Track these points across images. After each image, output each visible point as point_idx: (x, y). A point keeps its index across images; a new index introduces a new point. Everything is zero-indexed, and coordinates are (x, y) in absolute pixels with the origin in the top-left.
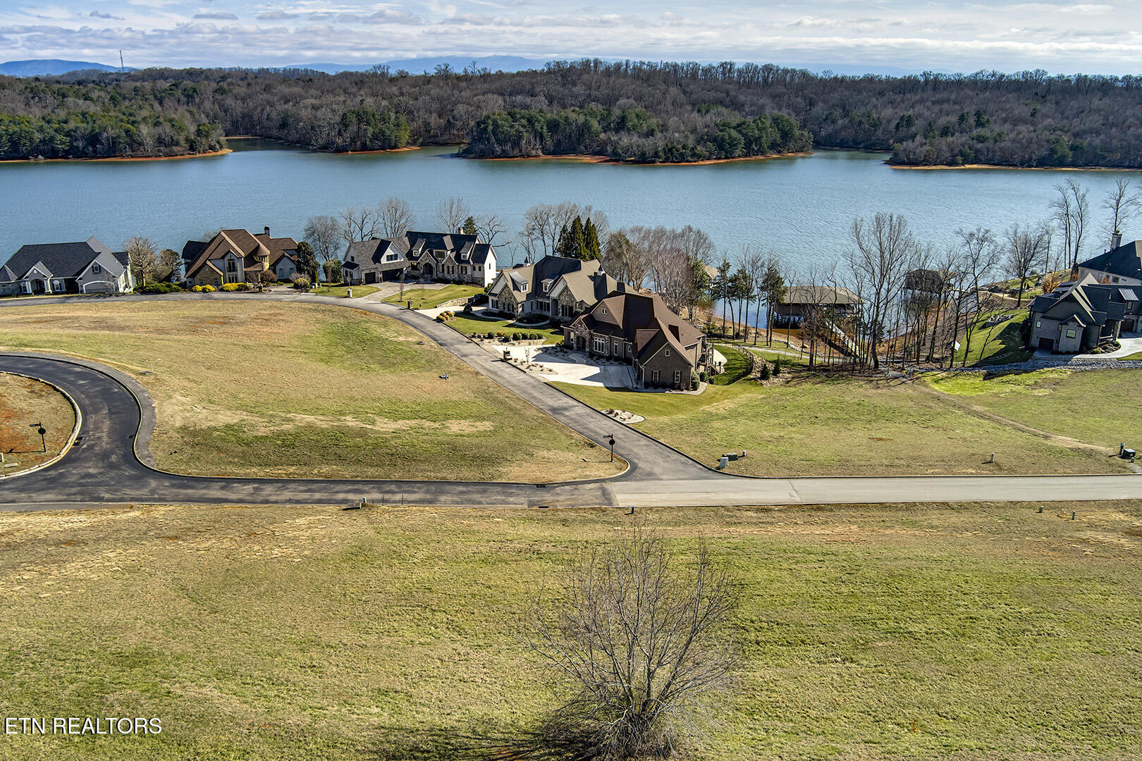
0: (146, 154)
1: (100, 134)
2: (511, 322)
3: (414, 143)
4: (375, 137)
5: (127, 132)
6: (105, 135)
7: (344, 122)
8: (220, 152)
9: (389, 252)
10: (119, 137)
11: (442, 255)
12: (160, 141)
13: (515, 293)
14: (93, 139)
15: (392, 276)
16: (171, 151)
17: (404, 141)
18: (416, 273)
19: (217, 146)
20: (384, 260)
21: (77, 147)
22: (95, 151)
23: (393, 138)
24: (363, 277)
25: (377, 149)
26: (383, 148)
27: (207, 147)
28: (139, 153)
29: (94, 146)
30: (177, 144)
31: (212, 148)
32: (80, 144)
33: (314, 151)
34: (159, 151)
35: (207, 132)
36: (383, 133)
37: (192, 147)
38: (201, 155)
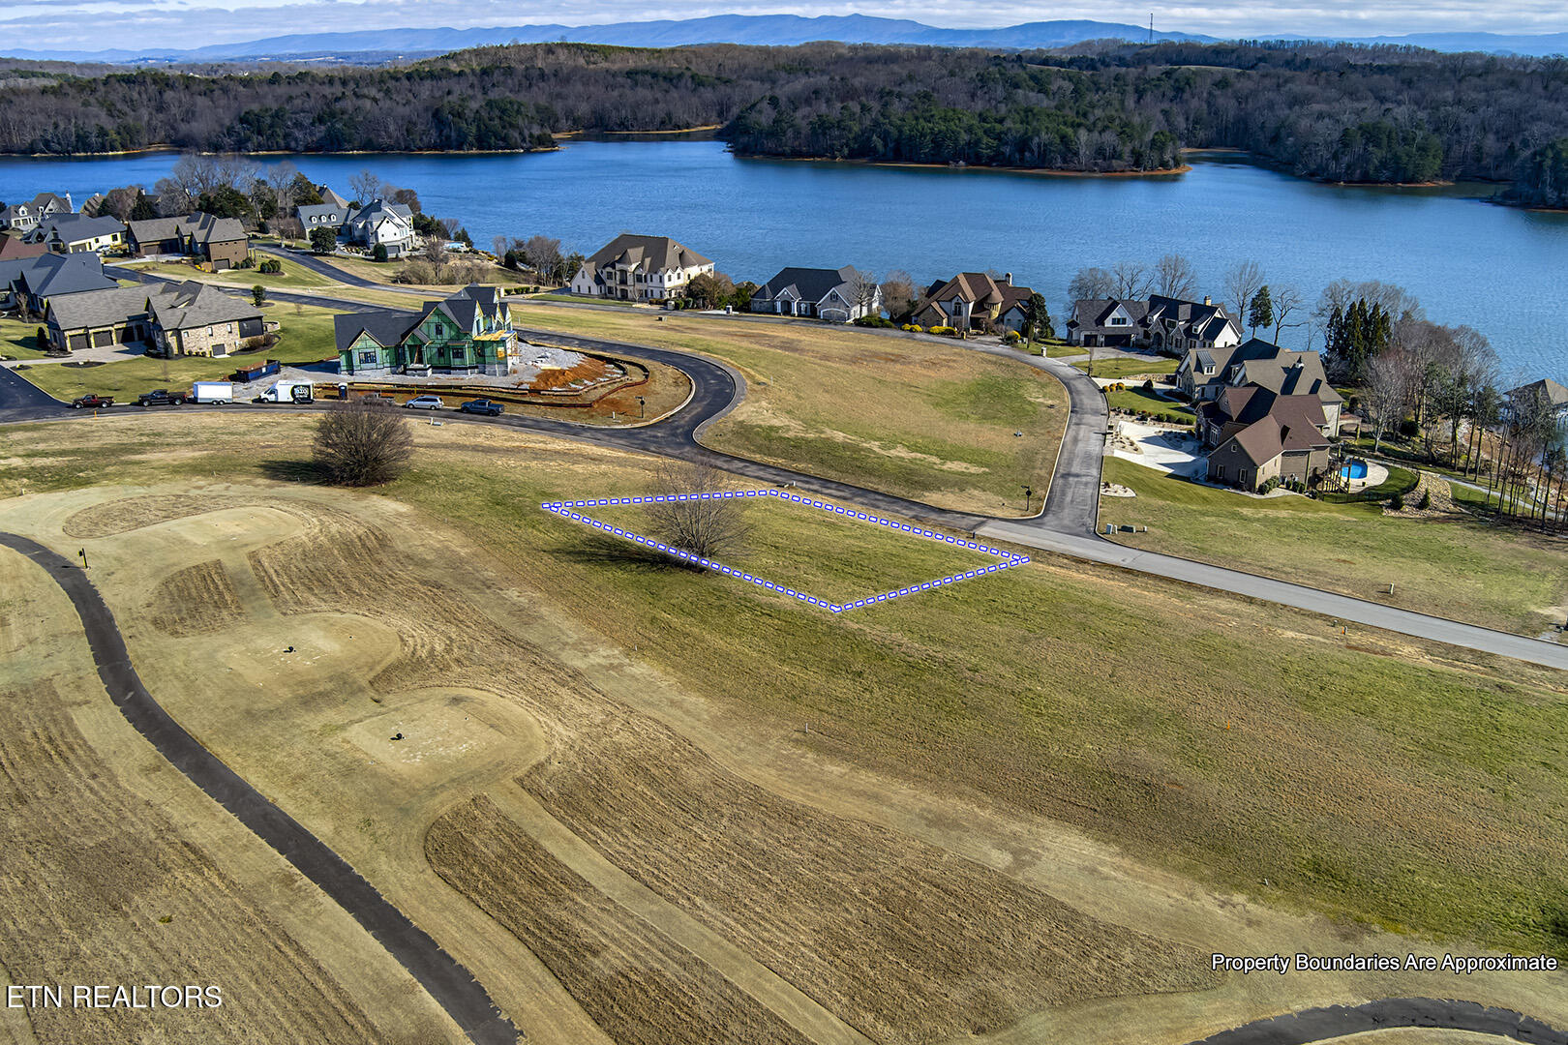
0: (1078, 167)
1: (1031, 139)
2: (1184, 405)
3: (1446, 176)
4: (1383, 164)
5: (1063, 138)
6: (1036, 140)
7: (1345, 140)
8: (1174, 171)
9: (1115, 314)
10: (1051, 144)
11: (1173, 325)
12: (1100, 152)
13: (1196, 375)
14: (1023, 145)
15: (1117, 341)
16: (1110, 166)
17: (1429, 173)
18: (1146, 342)
19: (1171, 162)
20: (1108, 323)
21: (1003, 153)
22: (1021, 160)
23: (1411, 167)
24: (1082, 338)
25: (1382, 183)
26: (1393, 181)
27: (1156, 163)
28: (1072, 165)
29: (1022, 151)
30: (1120, 157)
31: (1164, 165)
32: (1007, 150)
33: (1300, 178)
34: (1096, 164)
35: (1164, 144)
36: (1396, 158)
37: (1138, 160)
38: (1146, 173)
